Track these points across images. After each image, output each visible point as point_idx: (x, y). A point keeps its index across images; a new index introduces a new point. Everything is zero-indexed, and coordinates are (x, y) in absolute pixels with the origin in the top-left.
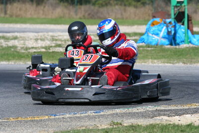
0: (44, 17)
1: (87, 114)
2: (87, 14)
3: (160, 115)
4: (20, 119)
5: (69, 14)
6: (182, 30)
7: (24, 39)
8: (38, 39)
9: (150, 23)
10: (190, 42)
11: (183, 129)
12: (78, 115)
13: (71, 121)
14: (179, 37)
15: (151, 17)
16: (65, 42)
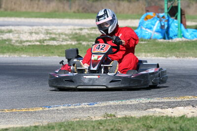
0: (38, 11)
1: (81, 106)
2: (81, 8)
3: (153, 107)
4: (14, 110)
5: (63, 8)
6: (175, 24)
7: (19, 32)
8: (32, 33)
9: (143, 17)
10: (183, 36)
11: (176, 121)
12: (72, 107)
13: (65, 112)
14: (172, 31)
15: (145, 12)
16: (59, 36)
